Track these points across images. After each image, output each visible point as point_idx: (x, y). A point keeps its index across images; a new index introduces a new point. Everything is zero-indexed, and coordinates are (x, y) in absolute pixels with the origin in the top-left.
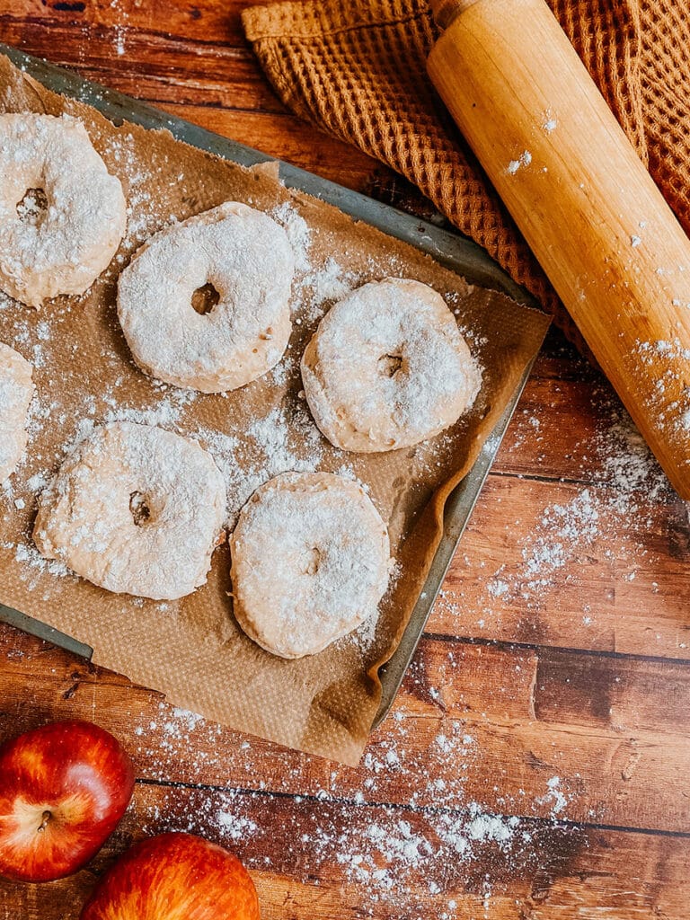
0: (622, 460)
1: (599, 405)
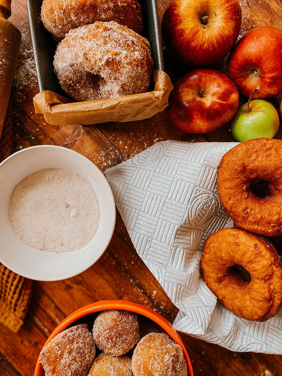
0: (32, 71)
1: (23, 96)
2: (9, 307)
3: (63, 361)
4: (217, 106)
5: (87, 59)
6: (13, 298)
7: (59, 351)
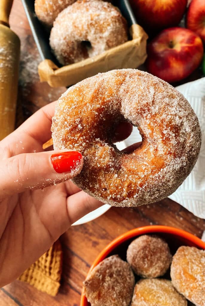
2: (44, 272)
3: (106, 285)
4: (187, 49)
5: (75, 27)
6: (46, 261)
7: (100, 276)
